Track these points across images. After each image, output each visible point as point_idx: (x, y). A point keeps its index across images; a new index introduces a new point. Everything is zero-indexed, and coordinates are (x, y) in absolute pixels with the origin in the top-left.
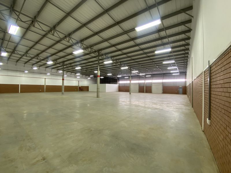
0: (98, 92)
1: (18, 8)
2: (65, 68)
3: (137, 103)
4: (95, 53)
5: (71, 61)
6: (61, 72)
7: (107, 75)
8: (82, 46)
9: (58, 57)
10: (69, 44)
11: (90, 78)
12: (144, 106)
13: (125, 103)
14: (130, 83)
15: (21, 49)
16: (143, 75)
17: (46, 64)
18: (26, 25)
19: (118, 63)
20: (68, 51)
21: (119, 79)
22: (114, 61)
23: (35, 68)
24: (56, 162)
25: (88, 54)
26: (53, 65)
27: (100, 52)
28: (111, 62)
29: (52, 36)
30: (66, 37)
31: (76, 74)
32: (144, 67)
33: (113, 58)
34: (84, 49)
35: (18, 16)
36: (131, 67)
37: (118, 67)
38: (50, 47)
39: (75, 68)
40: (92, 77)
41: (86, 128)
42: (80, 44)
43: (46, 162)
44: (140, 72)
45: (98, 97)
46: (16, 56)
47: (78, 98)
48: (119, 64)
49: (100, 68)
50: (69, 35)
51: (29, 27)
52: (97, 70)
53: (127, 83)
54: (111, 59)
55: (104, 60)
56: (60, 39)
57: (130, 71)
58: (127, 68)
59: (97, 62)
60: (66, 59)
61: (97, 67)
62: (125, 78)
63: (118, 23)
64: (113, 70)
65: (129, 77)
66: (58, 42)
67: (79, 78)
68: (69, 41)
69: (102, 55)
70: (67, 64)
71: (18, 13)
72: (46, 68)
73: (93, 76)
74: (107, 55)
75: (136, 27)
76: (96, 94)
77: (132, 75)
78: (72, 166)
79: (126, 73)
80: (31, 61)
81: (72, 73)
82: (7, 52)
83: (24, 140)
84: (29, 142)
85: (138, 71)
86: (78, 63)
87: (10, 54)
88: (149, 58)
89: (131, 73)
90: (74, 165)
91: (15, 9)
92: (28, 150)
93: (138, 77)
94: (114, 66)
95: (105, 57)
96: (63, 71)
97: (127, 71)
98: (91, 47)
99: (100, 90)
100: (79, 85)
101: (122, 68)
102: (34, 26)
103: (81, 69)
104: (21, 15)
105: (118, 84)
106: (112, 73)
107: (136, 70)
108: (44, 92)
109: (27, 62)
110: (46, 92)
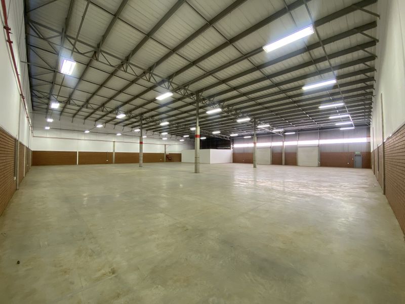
0: (196, 163)
1: (73, 32)
2: (144, 124)
3: (268, 184)
4: (192, 97)
5: (153, 113)
6: (137, 130)
7: (212, 134)
8: (171, 87)
9: (133, 107)
10: (149, 84)
11: (183, 140)
12: (282, 189)
13: (245, 184)
14: (254, 148)
15: (80, 97)
16: (279, 132)
17: (115, 118)
18: (85, 59)
19: (231, 111)
20: (149, 95)
21: (233, 140)
22: (226, 109)
23: (100, 126)
24: (132, 278)
25: (179, 99)
26: (126, 120)
27: (200, 94)
28: (219, 110)
29: (124, 73)
30: (144, 73)
31: (160, 133)
32: (281, 117)
33: (222, 104)
34: (174, 91)
35: (74, 45)
36: (255, 118)
37: (231, 119)
38: (121, 91)
39: (159, 124)
40: (186, 137)
41: (178, 226)
42: (166, 84)
43: (116, 277)
44: (274, 125)
45: (196, 171)
46: (72, 108)
47: (164, 173)
48: (233, 113)
49: (200, 122)
50: (150, 69)
51: (91, 61)
52: (196, 126)
53: (248, 148)
54: (219, 105)
55: (206, 108)
56: (136, 77)
57: (255, 124)
58: (248, 119)
59: (195, 112)
60: (145, 110)
61: (195, 121)
62: (245, 137)
63: (231, 41)
64: (222, 124)
65: (252, 135)
66: (133, 82)
67: (165, 140)
68: (149, 79)
69: (204, 99)
70: (147, 118)
71: (73, 41)
72: (115, 124)
73: (188, 136)
74: (212, 99)
75: (265, 45)
76: (194, 166)
77: (258, 132)
78: (157, 287)
79: (247, 130)
80: (93, 115)
81: (155, 132)
82: (60, 102)
83: (84, 239)
84: (92, 242)
85: (269, 126)
86: (164, 115)
87: (63, 105)
88: (290, 100)
89: (255, 129)
90: (159, 286)
91: (68, 33)
92: (91, 256)
93: (270, 136)
94: (225, 117)
95: (208, 102)
96: (141, 129)
97: (248, 125)
98: (185, 86)
99: (200, 160)
100: (165, 152)
101: (239, 121)
102: (97, 60)
103: (169, 125)
104: (77, 43)
105: (232, 149)
106: (220, 129)
107: (266, 123)
108: (112, 163)
109: (88, 116)
110: (116, 163)
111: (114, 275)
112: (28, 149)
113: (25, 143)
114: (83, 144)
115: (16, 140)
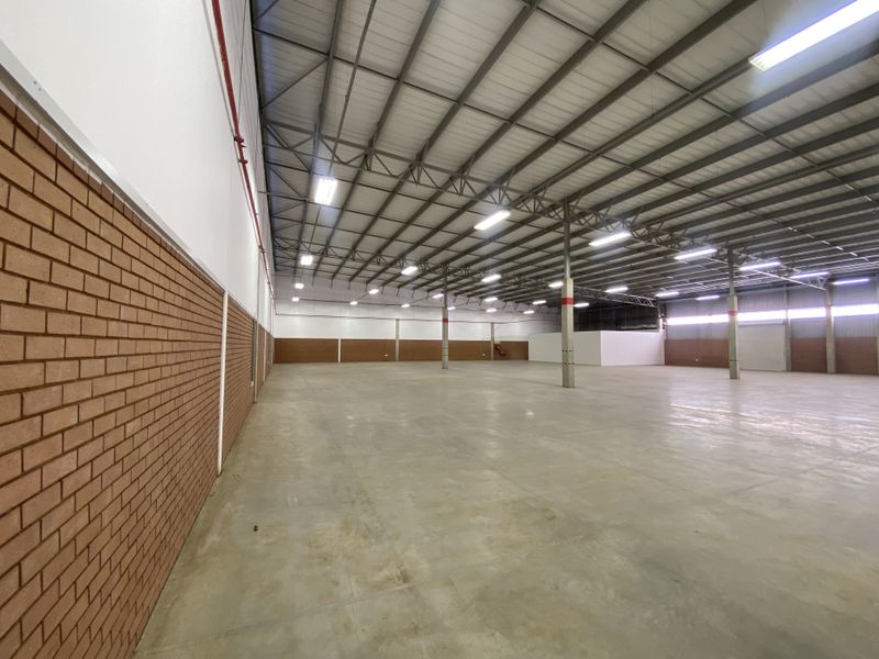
0: (565, 364)
1: (330, 130)
2: (451, 282)
3: (780, 425)
4: (552, 214)
5: (469, 258)
6: (438, 296)
7: (604, 295)
8: (505, 199)
9: (430, 250)
10: (460, 201)
11: (532, 312)
12: (828, 443)
13: (704, 420)
14: (731, 326)
15: (342, 241)
16: (814, 281)
17: (400, 275)
18: (350, 172)
19: (657, 234)
20: (459, 224)
21: (665, 307)
22: (640, 232)
23: (374, 291)
24: (440, 600)
25: (523, 223)
26: (418, 277)
27: (573, 203)
28: (624, 235)
29: (414, 185)
30: (452, 180)
31: (482, 298)
32: (819, 238)
33: (630, 219)
34: (512, 205)
35: (333, 152)
36: (730, 248)
37: (658, 254)
38: (409, 223)
39: (479, 280)
40: (539, 305)
41: (533, 505)
42: (496, 194)
43: (410, 589)
44: (792, 263)
45: (567, 383)
46: (331, 262)
47: (490, 384)
48: (663, 238)
49: (572, 268)
50: (464, 168)
51: (358, 174)
52: (563, 278)
53: (710, 326)
54: (623, 222)
55: (587, 235)
56: (435, 190)
57: (730, 262)
58: (708, 251)
59: (561, 246)
60: (452, 254)
61: (562, 266)
62: (699, 299)
63: (652, 66)
64: (633, 268)
65: (724, 292)
66: (430, 201)
67: (493, 314)
68: (462, 189)
69: (583, 214)
70: (456, 270)
71: (331, 144)
72: (399, 287)
73: (543, 302)
74: (603, 212)
75: (753, 54)
76: (559, 372)
77: (741, 283)
78: (493, 635)
79: (712, 277)
80: (363, 273)
81: (472, 298)
82: (313, 253)
83: (353, 502)
84: (365, 511)
85: (777, 264)
86: (490, 261)
87: (318, 258)
88: (848, 187)
89: (733, 274)
90: (497, 634)
91: (324, 132)
92: (365, 537)
93: (781, 293)
94: (639, 250)
95: (593, 221)
96: (445, 292)
97: (708, 267)
98: (537, 193)
99: (577, 357)
100: (493, 338)
101: (681, 257)
102: (369, 170)
103: (500, 281)
104: (339, 145)
105: (661, 330)
106: (627, 282)
107: (765, 257)
108: (395, 360)
109: (355, 276)
110: (401, 360)
111: (406, 586)
112: (269, 334)
113: (266, 326)
114: (348, 325)
115: (254, 321)
